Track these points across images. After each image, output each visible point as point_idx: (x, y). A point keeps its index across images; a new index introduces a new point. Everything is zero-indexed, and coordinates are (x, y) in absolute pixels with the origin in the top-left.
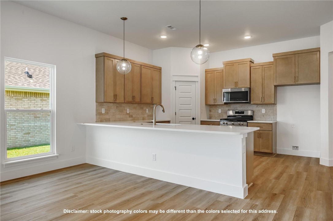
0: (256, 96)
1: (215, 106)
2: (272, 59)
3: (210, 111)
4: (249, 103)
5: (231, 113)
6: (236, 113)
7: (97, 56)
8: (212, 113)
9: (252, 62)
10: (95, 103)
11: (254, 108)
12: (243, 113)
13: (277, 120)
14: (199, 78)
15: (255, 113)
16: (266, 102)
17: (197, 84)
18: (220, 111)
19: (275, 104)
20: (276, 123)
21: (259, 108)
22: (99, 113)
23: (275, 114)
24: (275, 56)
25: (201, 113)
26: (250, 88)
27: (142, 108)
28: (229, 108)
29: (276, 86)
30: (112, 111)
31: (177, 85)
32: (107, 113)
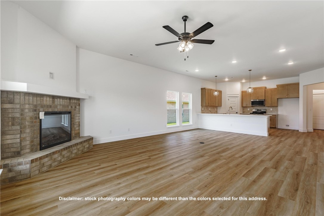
0: (268, 103)
1: (246, 107)
2: (276, 87)
3: (244, 109)
4: (265, 106)
5: (254, 110)
6: (257, 110)
7: (202, 89)
8: (244, 110)
9: (266, 88)
10: (201, 106)
11: (267, 108)
12: (261, 110)
13: (279, 113)
14: (239, 95)
15: (267, 110)
16: (273, 105)
17: (238, 97)
18: (249, 109)
19: (277, 106)
20: (278, 115)
21: (269, 108)
22: (202, 110)
23: (277, 111)
24: (277, 86)
25: (240, 110)
26: (265, 100)
27: (214, 108)
28: (254, 108)
29: (278, 99)
30: (205, 109)
31: (229, 98)
32: (204, 110)
